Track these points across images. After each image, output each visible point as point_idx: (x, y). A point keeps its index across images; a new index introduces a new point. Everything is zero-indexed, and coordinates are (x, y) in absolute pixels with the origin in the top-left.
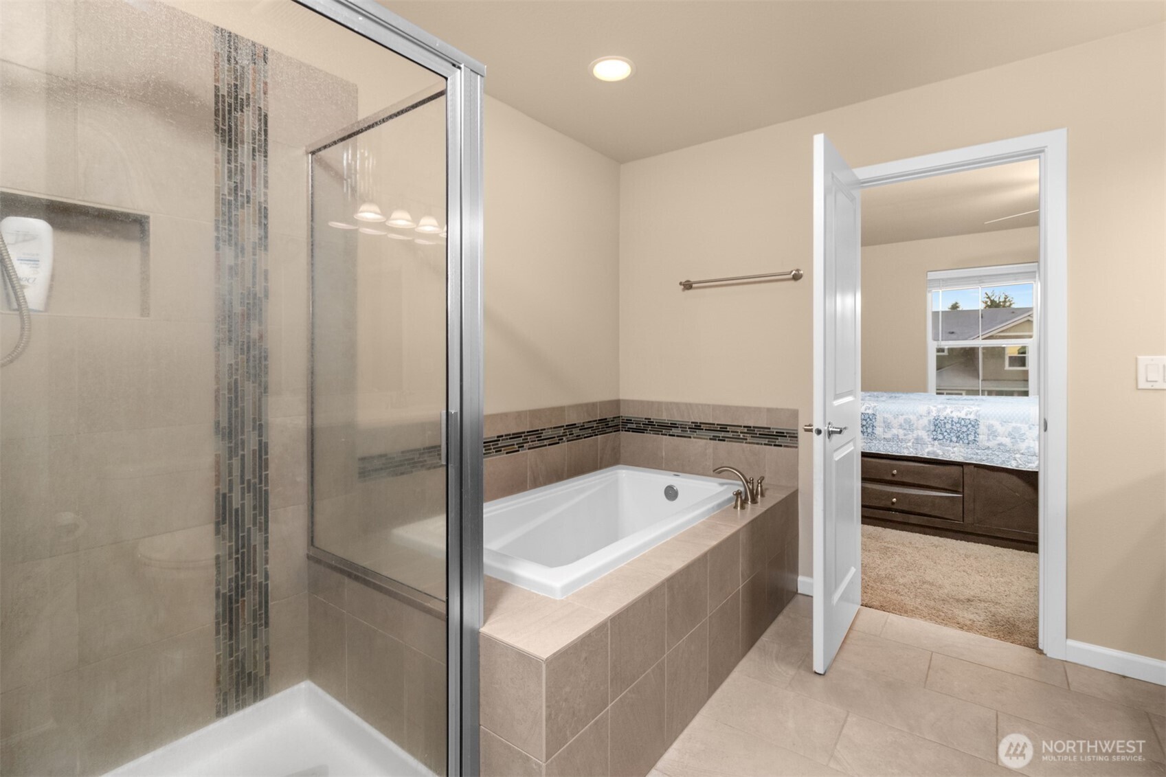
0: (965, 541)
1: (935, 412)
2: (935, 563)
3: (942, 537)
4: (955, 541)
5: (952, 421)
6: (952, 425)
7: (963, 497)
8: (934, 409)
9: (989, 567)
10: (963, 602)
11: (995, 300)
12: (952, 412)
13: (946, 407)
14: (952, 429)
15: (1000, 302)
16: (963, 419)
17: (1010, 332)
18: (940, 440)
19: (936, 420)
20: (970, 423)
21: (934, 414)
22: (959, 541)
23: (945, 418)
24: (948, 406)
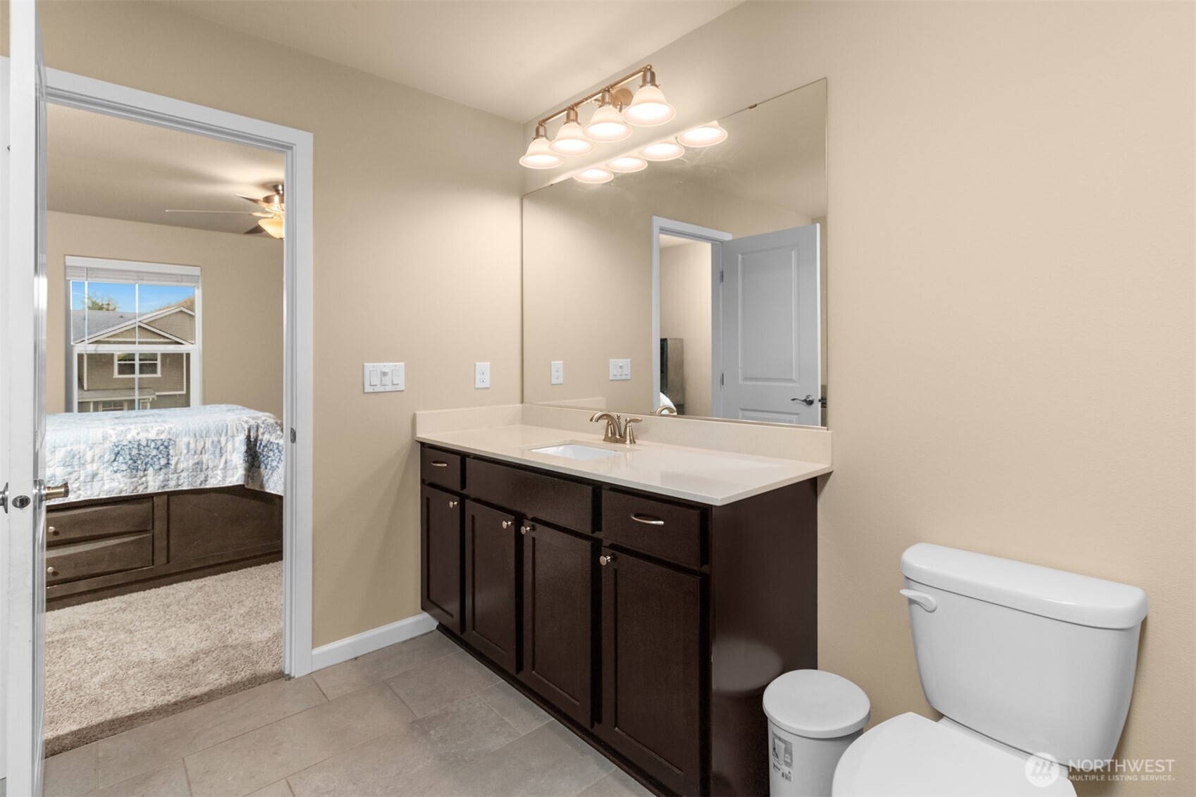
0: (155, 587)
1: (114, 436)
2: (131, 632)
3: (124, 594)
4: (142, 592)
5: (139, 445)
6: (139, 450)
7: (153, 536)
8: (112, 432)
9: (195, 608)
10: (188, 665)
11: (97, 301)
12: (138, 434)
13: (130, 429)
14: (140, 454)
15: (103, 305)
16: (153, 441)
17: (119, 337)
18: (123, 471)
19: (117, 446)
20: (163, 444)
21: (114, 439)
22: (148, 591)
23: (130, 442)
24: (132, 427)
